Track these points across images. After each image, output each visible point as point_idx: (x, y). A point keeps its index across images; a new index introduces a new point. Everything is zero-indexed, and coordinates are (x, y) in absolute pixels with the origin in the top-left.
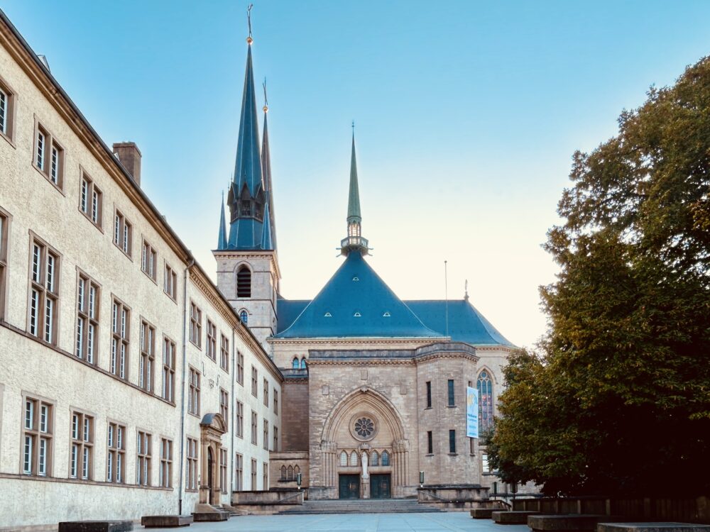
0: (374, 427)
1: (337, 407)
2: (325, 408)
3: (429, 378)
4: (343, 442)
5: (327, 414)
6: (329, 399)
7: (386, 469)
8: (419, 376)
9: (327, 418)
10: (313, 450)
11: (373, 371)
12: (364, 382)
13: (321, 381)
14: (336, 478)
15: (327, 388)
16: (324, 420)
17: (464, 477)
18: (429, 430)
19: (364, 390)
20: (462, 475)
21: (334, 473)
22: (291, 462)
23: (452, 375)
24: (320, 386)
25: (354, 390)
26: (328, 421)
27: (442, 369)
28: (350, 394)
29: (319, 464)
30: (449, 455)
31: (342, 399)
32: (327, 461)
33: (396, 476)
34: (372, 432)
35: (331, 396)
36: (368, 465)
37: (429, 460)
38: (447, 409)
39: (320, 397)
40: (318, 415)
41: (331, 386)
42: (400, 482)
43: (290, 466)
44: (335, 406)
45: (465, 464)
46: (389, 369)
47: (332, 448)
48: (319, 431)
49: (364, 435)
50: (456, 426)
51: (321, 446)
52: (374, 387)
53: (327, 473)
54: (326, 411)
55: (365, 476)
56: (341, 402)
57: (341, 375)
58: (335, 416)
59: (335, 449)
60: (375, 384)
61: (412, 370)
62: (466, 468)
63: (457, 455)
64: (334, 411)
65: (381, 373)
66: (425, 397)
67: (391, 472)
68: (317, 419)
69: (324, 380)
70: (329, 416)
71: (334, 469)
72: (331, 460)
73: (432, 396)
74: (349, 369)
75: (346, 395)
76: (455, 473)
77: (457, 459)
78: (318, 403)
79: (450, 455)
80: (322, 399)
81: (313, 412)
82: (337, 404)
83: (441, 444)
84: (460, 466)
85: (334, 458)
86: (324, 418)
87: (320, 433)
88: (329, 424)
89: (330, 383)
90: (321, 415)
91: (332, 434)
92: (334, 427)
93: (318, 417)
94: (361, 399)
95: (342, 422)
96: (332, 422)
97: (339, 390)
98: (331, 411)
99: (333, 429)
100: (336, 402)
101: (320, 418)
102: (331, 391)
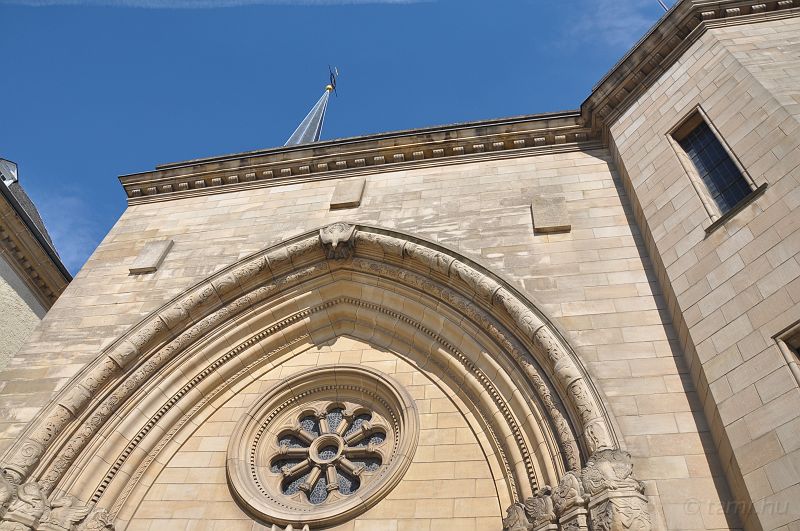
1: (175, 310)
2: (109, 321)
3: (683, 105)
5: (109, 339)
9: (93, 361)
11: (393, 180)
12: (343, 215)
13: (152, 232)
15: (156, 250)
16: (72, 371)
19: (335, 236)
24: (139, 245)
25: (284, 244)
26: (96, 373)
28: (258, 262)
31: (210, 278)
34: (367, 476)
35: (164, 274)
39: (116, 280)
40: (58, 350)
41: (181, 244)
44: (166, 305)
48: (15, 422)
52: (389, 225)
56: (201, 290)
60: (394, 214)
64: (150, 327)
65: (429, 179)
68: (41, 366)
70: (111, 347)
74: (285, 188)
75: (237, 263)
80: (115, 289)
82: (178, 298)
86: (79, 360)
87: (13, 430)
88: (94, 392)
89: (186, 233)
90: (71, 348)
91: (103, 460)
92: (136, 430)
93: (56, 355)
94: (328, 305)
95: (200, 418)
96: (121, 391)
97: (215, 250)
98: (133, 329)
99: (122, 436)
100: (176, 291)
101: (60, 361)
102: (173, 256)
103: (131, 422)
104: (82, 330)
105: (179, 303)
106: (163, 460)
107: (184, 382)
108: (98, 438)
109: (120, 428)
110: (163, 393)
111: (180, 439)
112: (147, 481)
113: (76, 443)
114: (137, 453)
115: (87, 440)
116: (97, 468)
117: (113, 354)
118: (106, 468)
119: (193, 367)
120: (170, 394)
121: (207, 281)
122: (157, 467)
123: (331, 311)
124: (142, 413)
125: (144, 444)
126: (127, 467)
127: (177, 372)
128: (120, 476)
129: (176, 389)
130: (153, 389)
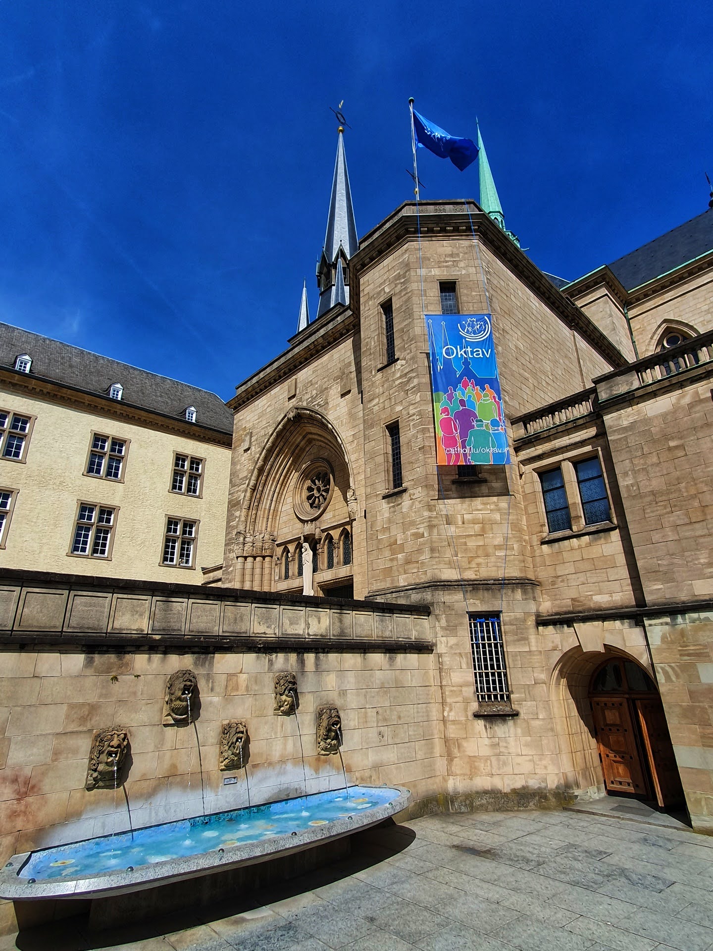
1: (260, 463)
2: (245, 474)
4: (285, 530)
5: (247, 481)
6: (251, 453)
7: (342, 572)
9: (246, 491)
10: (228, 554)
11: (304, 375)
12: (293, 403)
13: (244, 428)
15: (248, 438)
16: (242, 496)
17: (425, 556)
19: (291, 415)
20: (419, 551)
24: (244, 437)
25: (280, 423)
26: (248, 494)
28: (275, 434)
35: (253, 448)
36: (315, 570)
39: (242, 456)
40: (237, 490)
41: (254, 431)
44: (257, 463)
45: (426, 514)
46: (324, 358)
47: (259, 544)
51: (235, 544)
52: (305, 404)
54: (247, 478)
56: (264, 452)
57: (266, 407)
58: (262, 482)
59: (268, 545)
60: (306, 398)
62: (431, 527)
63: (405, 491)
64: (256, 472)
65: (314, 371)
67: (354, 575)
68: (235, 496)
69: (247, 425)
70: (248, 484)
74: (275, 390)
75: (270, 436)
76: (402, 548)
77: (406, 503)
78: (238, 467)
80: (243, 459)
81: (233, 485)
82: (259, 458)
84: (413, 523)
86: (243, 492)
87: (237, 519)
88: (251, 500)
89: (253, 427)
90: (240, 488)
91: (263, 517)
92: (268, 505)
94: (304, 437)
95: (285, 492)
96: (258, 496)
97: (262, 433)
98: (252, 475)
99: (265, 509)
100: (258, 454)
101: (239, 493)
102: (253, 439)
103: (265, 504)
104: (240, 479)
105: (260, 461)
106: (280, 510)
107: (275, 483)
108: (259, 512)
109: (263, 507)
110: (270, 490)
111: (282, 502)
112: (278, 518)
113: (254, 517)
114: (271, 511)
115: (256, 514)
116: (263, 520)
117: (250, 486)
118: (265, 519)
119: (275, 478)
120: (272, 489)
121: (264, 448)
122: (279, 513)
123: (306, 439)
124: (267, 499)
125: (272, 508)
126: (270, 517)
127: (271, 482)
128: (270, 520)
129: (273, 487)
130: (266, 490)
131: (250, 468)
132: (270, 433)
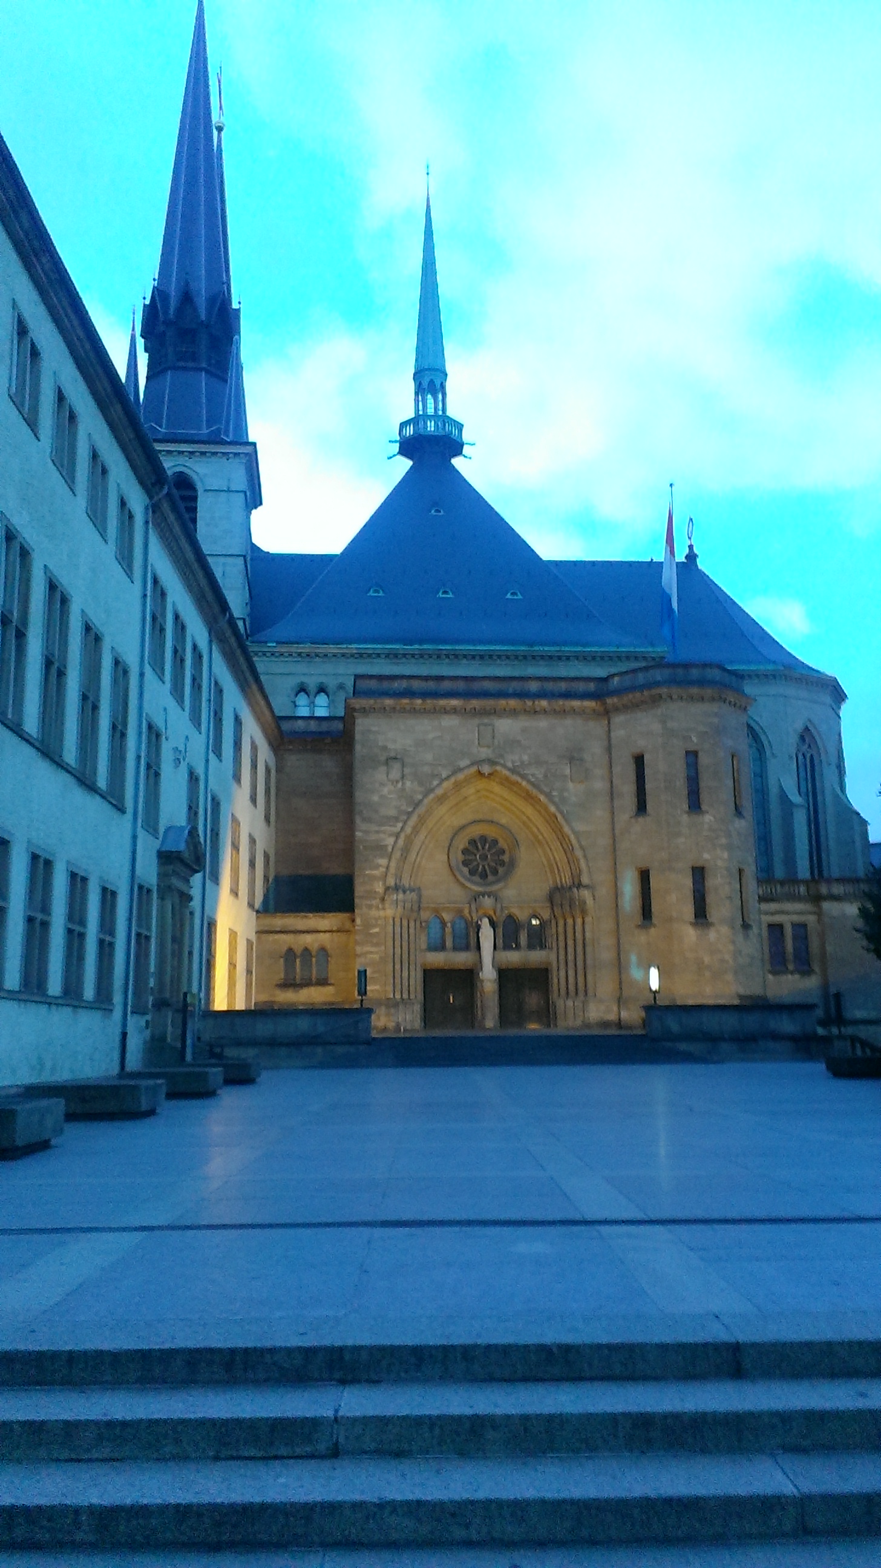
0: (506, 858)
1: (421, 810)
2: (392, 812)
3: (641, 744)
4: (434, 893)
5: (400, 825)
6: (404, 789)
7: (536, 957)
8: (613, 741)
9: (397, 836)
10: (365, 910)
11: (506, 726)
12: (485, 753)
13: (385, 748)
14: (417, 978)
15: (397, 765)
16: (391, 841)
17: (729, 977)
18: (643, 865)
19: (486, 769)
20: (726, 972)
21: (412, 968)
22: (308, 939)
23: (694, 739)
24: (383, 758)
25: (461, 770)
26: (401, 842)
27: (670, 724)
28: (453, 780)
29: (377, 945)
30: (691, 924)
31: (432, 790)
32: (398, 936)
33: (562, 973)
34: (501, 870)
35: (408, 784)
37: (642, 937)
38: (685, 817)
39: (382, 784)
40: (377, 828)
41: (408, 760)
42: (572, 988)
43: (306, 949)
44: (417, 805)
45: (731, 947)
46: (543, 723)
47: (408, 905)
48: (378, 867)
49: (484, 876)
50: (706, 856)
51: (383, 900)
52: (510, 765)
53: (398, 967)
54: (397, 819)
55: (488, 974)
56: (431, 796)
57: (431, 736)
58: (416, 830)
59: (415, 908)
60: (510, 757)
61: (597, 727)
62: (733, 957)
63: (711, 924)
64: (413, 819)
65: (524, 730)
66: (627, 789)
67: (550, 964)
68: (373, 837)
69: (390, 746)
70: (402, 828)
71: (412, 957)
72: (405, 936)
73: (648, 786)
74: (450, 722)
75: (442, 781)
76: (708, 967)
77: (712, 935)
78: (376, 798)
79: (695, 925)
80: (385, 791)
81: (364, 820)
82: (421, 801)
83: (673, 897)
84: (718, 952)
85: (412, 931)
86: (390, 835)
89: (407, 753)
90: (383, 828)
92: (414, 858)
93: (378, 832)
97: (427, 770)
98: (408, 818)
99: (410, 862)
100: (420, 797)
101: (382, 836)
102: (407, 771)
103: (412, 856)
104: (382, 817)
108: (405, 865)
109: (410, 859)
112: (420, 874)
113: (401, 870)
115: (403, 867)
118: (409, 875)
119: (428, 826)
124: (415, 851)
127: (423, 831)
128: (413, 877)
130: (417, 840)
131: (404, 808)
132: (444, 776)
